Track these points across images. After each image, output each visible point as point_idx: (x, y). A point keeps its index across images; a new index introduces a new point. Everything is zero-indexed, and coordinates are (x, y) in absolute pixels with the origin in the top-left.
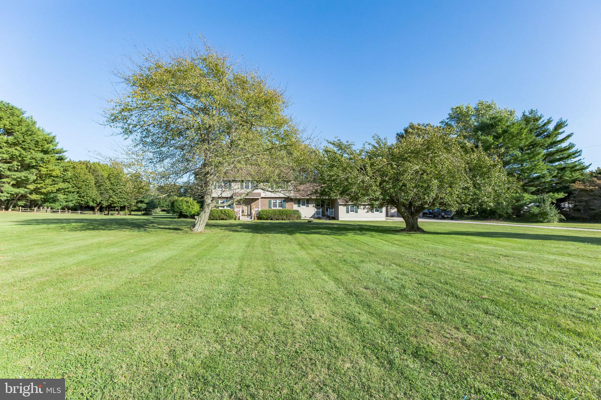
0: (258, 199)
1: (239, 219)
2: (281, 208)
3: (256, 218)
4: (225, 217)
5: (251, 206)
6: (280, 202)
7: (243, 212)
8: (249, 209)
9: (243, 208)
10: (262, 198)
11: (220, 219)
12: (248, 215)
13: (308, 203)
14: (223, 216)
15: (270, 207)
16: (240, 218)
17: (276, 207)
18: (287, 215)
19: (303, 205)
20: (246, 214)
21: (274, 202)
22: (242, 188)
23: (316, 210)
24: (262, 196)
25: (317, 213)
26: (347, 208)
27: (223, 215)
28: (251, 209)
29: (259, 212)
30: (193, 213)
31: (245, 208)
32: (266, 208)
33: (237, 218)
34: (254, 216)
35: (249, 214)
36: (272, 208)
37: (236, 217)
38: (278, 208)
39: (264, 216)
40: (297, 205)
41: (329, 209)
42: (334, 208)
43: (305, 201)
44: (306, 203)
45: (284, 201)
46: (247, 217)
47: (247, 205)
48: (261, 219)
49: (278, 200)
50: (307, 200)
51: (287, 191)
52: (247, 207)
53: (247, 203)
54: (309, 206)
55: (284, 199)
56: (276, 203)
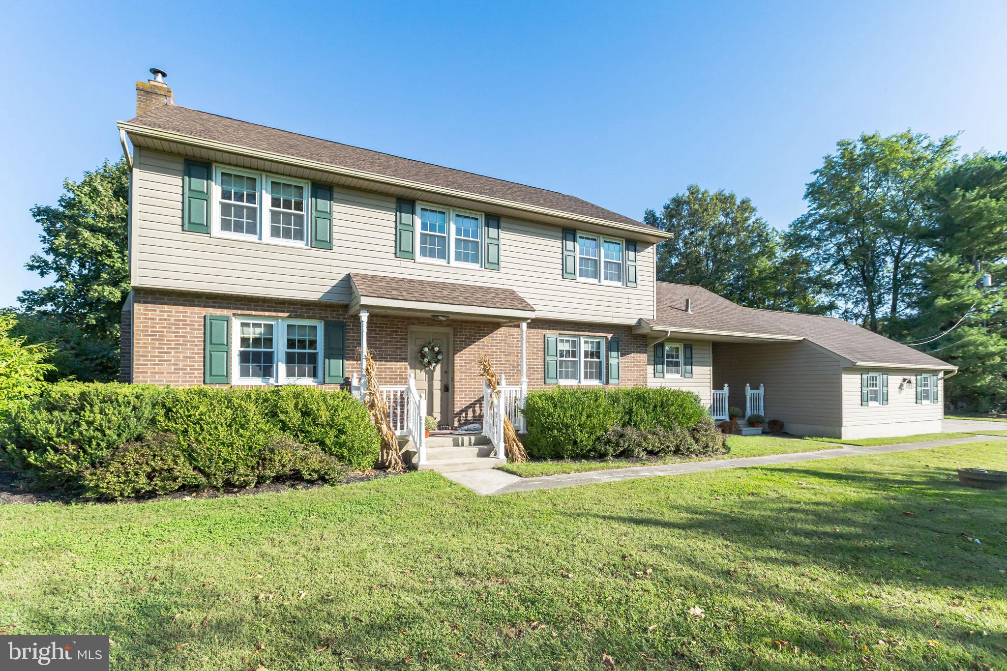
2: (595, 382)
3: (518, 448)
5: (447, 370)
6: (590, 348)
9: (398, 379)
11: (263, 483)
15: (549, 375)
16: (423, 452)
17: (574, 376)
19: (674, 364)
21: (565, 346)
22: (402, 252)
25: (716, 406)
26: (862, 384)
28: (446, 389)
32: (533, 384)
35: (437, 417)
36: (559, 381)
37: (383, 446)
38: (583, 382)
39: (580, 436)
40: (651, 369)
41: (748, 385)
42: (762, 385)
43: (677, 348)
44: (681, 359)
45: (609, 348)
46: (456, 444)
47: (429, 363)
48: (558, 456)
49: (582, 340)
50: (686, 347)
51: (631, 296)
52: (427, 373)
53: (426, 349)
54: (694, 372)
55: (610, 336)
56: (574, 354)
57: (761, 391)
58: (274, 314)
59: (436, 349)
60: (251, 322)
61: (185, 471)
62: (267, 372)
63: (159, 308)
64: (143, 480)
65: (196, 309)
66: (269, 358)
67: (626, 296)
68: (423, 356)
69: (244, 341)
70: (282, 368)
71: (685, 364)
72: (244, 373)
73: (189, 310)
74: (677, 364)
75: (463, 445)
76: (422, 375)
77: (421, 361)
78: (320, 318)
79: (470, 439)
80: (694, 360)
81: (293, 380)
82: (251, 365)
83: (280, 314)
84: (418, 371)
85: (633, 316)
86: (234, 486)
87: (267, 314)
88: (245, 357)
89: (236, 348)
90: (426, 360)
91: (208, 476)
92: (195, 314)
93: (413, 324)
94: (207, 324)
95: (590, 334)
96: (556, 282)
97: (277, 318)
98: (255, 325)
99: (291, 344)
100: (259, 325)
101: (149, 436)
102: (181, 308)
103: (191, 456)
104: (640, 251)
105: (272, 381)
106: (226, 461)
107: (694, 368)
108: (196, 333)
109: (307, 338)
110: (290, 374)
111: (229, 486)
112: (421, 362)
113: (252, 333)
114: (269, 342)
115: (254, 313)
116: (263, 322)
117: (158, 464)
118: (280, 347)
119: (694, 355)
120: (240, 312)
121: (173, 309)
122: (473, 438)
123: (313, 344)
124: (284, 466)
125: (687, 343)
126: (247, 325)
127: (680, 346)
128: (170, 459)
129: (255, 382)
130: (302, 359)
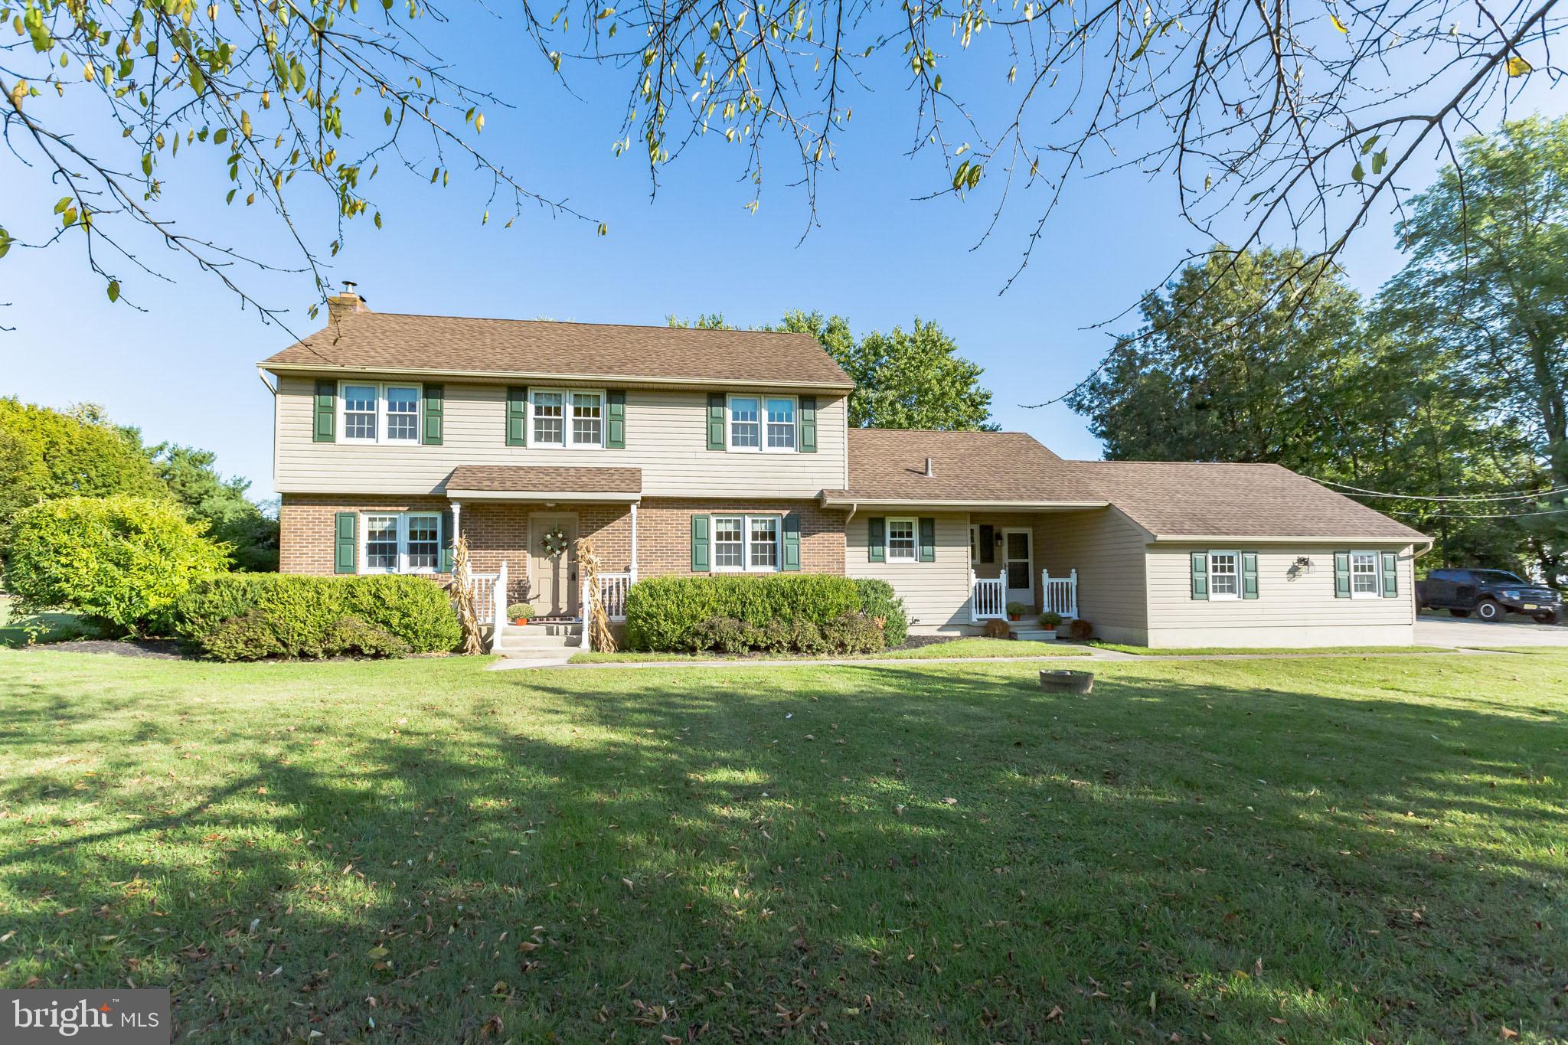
0: (623, 508)
1: (487, 647)
2: (769, 569)
3: (606, 637)
4: (374, 637)
5: (573, 558)
6: (760, 528)
7: (519, 592)
8: (564, 573)
9: (516, 567)
10: (647, 502)
11: (330, 654)
12: (555, 614)
13: (928, 539)
14: (355, 628)
15: (697, 561)
16: (497, 637)
17: (738, 561)
18: (823, 614)
19: (902, 544)
20: (543, 607)
21: (723, 528)
22: (514, 438)
23: (974, 581)
24: (649, 490)
25: (985, 600)
26: (1193, 568)
27: (358, 620)
28: (573, 577)
29: (633, 599)
30: (154, 602)
31: (537, 570)
32: (677, 571)
33: (472, 639)
34: (594, 624)
35: (564, 607)
36: (714, 568)
37: (466, 631)
38: (751, 568)
39: (665, 626)
40: (862, 552)
41: (1045, 571)
42: (1073, 570)
43: (910, 525)
44: (915, 537)
45: (786, 527)
46: (550, 632)
47: (553, 551)
48: (644, 649)
49: (748, 520)
50: (922, 521)
51: (807, 464)
52: (553, 560)
53: (549, 536)
54: (936, 554)
55: (785, 513)
56: (737, 536)
57: (1073, 580)
58: (395, 508)
59: (560, 536)
60: (378, 516)
61: (269, 640)
62: (390, 562)
63: (300, 508)
64: (241, 646)
65: (329, 508)
66: (393, 549)
67: (801, 463)
68: (546, 543)
69: (372, 534)
70: (404, 559)
71: (922, 544)
72: (372, 563)
73: (323, 509)
74: (910, 544)
75: (558, 634)
76: (547, 563)
77: (542, 548)
78: (438, 510)
79: (566, 629)
80: (936, 538)
81: (414, 570)
82: (378, 556)
83: (400, 508)
84: (542, 559)
85: (811, 487)
86: (308, 656)
87: (389, 508)
88: (372, 549)
89: (363, 540)
90: (549, 548)
91: (285, 645)
92: (329, 512)
93: (532, 511)
94: (340, 519)
95: (756, 511)
96: (698, 455)
97: (398, 512)
98: (381, 519)
99: (413, 535)
100: (385, 519)
101: (251, 612)
102: (317, 508)
103: (274, 628)
104: (822, 408)
105: (395, 570)
106: (299, 635)
107: (937, 549)
108: (328, 529)
109: (428, 529)
110: (413, 563)
111: (303, 655)
112: (545, 550)
113: (379, 527)
114: (392, 533)
115: (377, 508)
116: (388, 516)
117: (250, 634)
118: (403, 539)
119: (936, 532)
120: (365, 508)
121: (310, 509)
122: (570, 628)
123: (433, 535)
124: (344, 641)
125: (923, 516)
126: (375, 519)
127: (914, 521)
128: (259, 630)
129: (380, 571)
130: (423, 549)
